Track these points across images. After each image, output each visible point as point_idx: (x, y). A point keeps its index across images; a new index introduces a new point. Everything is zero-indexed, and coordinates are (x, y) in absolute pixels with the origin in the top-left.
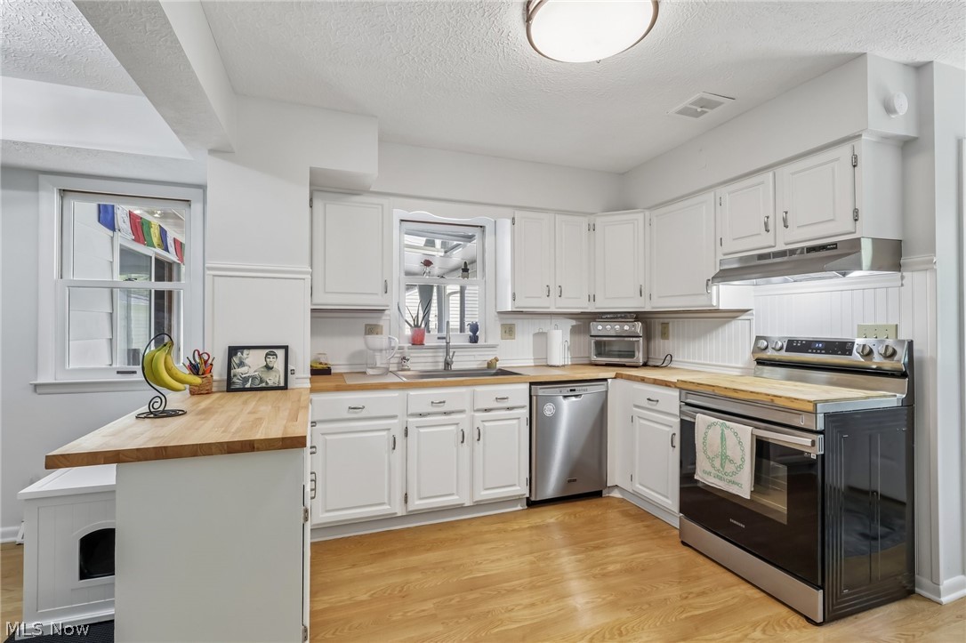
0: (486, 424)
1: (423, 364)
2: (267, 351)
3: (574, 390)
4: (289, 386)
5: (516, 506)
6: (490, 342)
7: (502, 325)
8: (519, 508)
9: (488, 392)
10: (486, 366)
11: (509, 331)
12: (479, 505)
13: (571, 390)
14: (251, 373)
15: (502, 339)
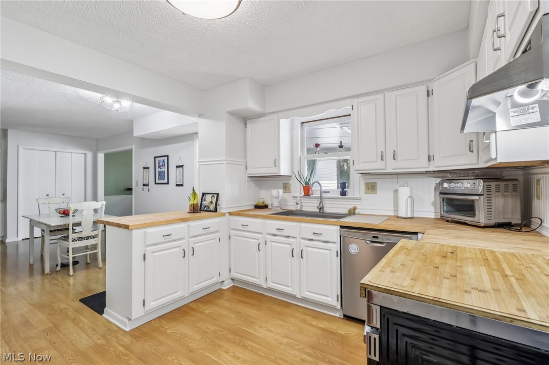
0: (308, 249)
1: (312, 208)
2: (212, 195)
3: (377, 237)
4: (218, 210)
5: (336, 313)
6: (357, 196)
7: (366, 183)
8: (337, 315)
9: (308, 228)
10: (348, 212)
11: (371, 188)
12: (304, 300)
13: (374, 237)
14: (207, 204)
15: (366, 194)
